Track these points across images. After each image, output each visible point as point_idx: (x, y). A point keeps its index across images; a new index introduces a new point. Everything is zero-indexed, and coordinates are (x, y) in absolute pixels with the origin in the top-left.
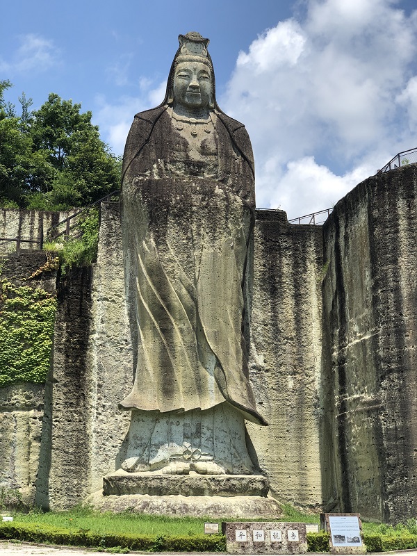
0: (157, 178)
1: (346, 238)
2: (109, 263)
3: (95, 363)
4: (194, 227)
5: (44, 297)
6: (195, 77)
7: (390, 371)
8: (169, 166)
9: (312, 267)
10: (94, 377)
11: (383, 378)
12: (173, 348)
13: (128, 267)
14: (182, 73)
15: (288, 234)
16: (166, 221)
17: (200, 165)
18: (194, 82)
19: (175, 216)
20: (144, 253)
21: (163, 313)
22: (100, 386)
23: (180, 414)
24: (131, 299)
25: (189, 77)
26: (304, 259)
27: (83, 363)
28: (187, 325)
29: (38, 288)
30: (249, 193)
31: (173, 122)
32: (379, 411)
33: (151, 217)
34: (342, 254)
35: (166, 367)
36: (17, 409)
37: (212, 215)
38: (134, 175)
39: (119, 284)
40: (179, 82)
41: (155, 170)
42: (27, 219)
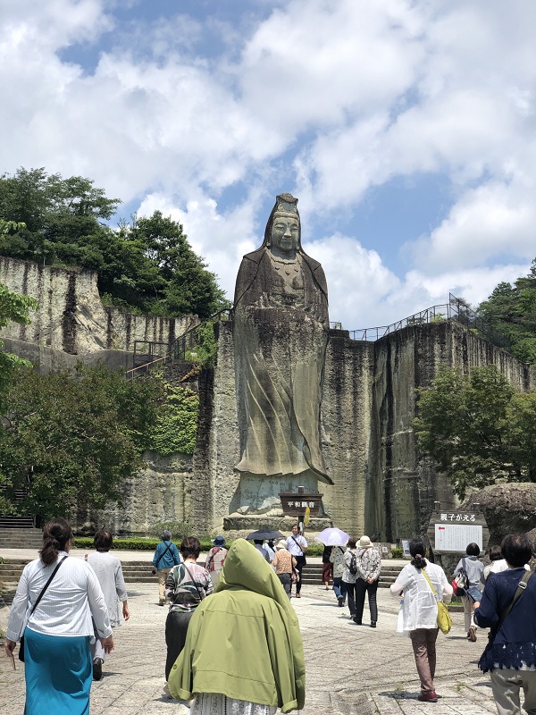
0: (263, 307)
1: (396, 360)
2: (226, 366)
3: (215, 438)
4: (291, 346)
5: (191, 395)
6: (288, 229)
7: (425, 455)
8: (271, 298)
9: (366, 372)
10: (215, 449)
11: (420, 459)
12: (274, 432)
13: (238, 369)
14: (280, 226)
15: (350, 348)
16: (271, 341)
17: (292, 297)
18: (288, 233)
19: (278, 337)
20: (254, 363)
21: (268, 407)
22: (218, 455)
23: (279, 476)
24: (240, 393)
25: (284, 229)
26: (361, 366)
27: (207, 438)
28: (284, 415)
29: (187, 388)
30: (325, 319)
31: (272, 262)
32: (417, 479)
33: (260, 337)
34: (393, 370)
35: (270, 443)
36: (175, 471)
37: (303, 336)
38: (246, 303)
39: (232, 382)
40: (276, 232)
41: (262, 301)
42: (151, 324)
